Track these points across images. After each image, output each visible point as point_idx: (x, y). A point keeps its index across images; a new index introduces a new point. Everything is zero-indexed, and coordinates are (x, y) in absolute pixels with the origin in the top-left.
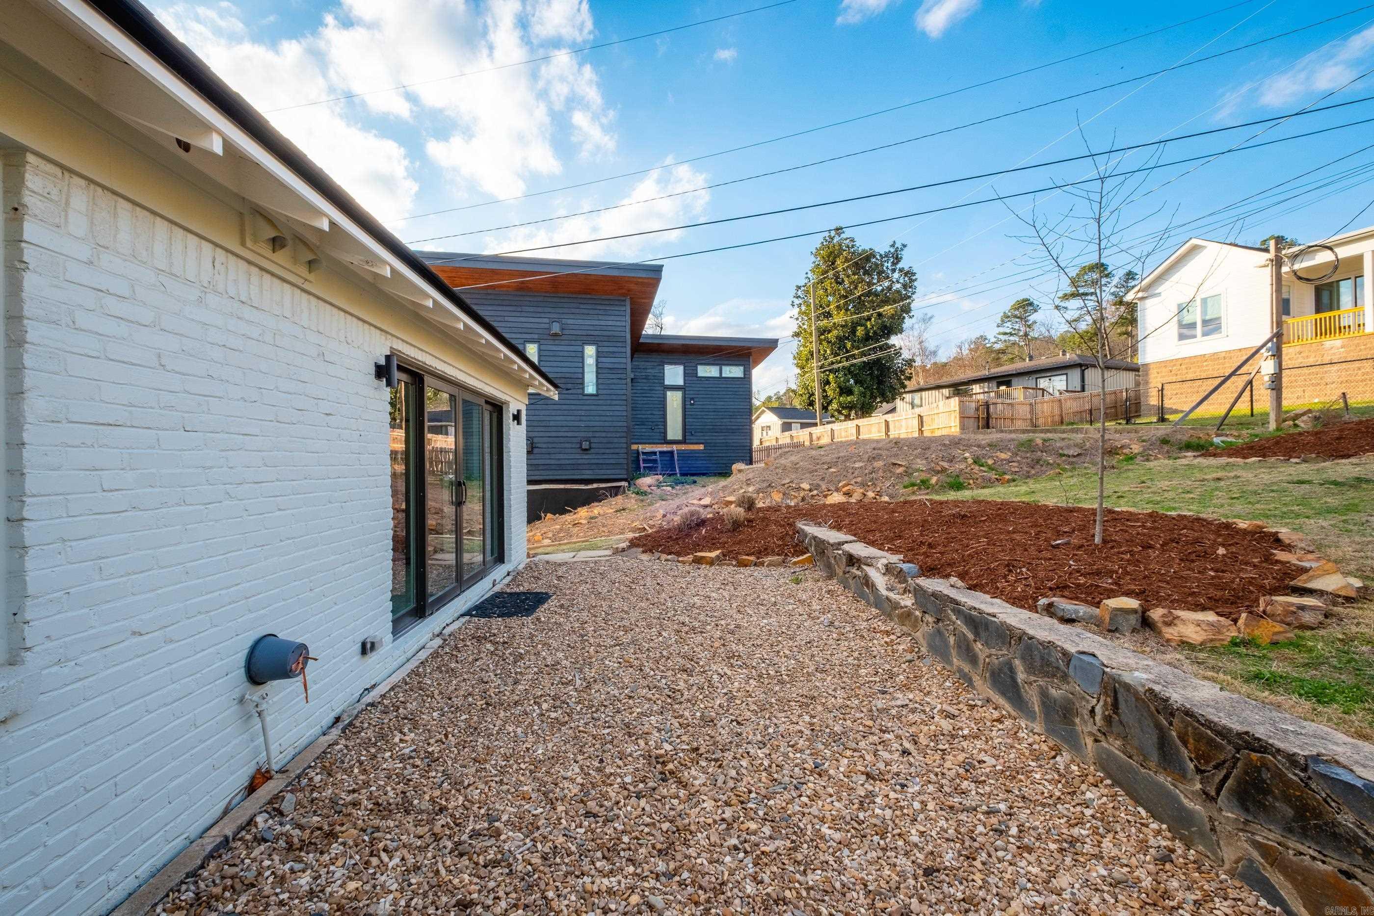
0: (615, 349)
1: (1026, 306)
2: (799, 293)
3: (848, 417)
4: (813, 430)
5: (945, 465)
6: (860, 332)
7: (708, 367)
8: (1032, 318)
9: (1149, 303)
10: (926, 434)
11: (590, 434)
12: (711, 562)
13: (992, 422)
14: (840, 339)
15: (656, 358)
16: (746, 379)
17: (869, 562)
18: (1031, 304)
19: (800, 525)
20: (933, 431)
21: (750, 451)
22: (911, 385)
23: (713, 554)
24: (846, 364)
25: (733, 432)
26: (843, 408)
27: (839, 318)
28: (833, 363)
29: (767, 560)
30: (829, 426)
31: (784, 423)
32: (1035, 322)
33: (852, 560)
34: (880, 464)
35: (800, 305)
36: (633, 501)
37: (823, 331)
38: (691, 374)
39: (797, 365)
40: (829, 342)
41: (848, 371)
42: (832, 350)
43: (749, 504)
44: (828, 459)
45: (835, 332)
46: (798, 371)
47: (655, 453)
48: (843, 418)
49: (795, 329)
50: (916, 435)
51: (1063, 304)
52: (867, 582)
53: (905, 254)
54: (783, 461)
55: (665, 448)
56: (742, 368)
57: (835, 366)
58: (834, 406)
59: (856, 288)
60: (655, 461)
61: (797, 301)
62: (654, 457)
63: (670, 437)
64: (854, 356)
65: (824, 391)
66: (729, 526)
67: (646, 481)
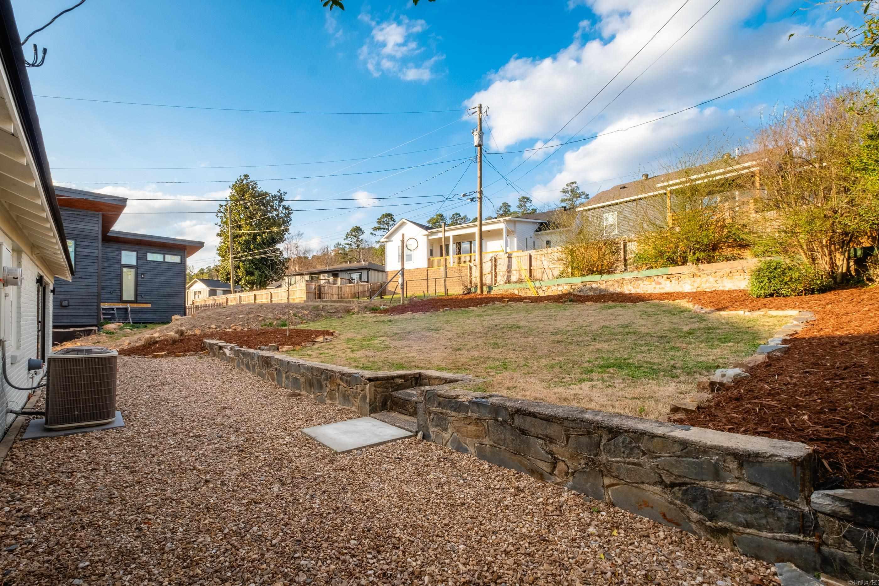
0: (90, 244)
1: (357, 230)
2: (222, 210)
3: (252, 289)
4: (228, 296)
5: (281, 316)
6: (259, 239)
7: (155, 255)
8: (361, 237)
9: (388, 243)
10: (291, 301)
11: (68, 297)
12: (162, 356)
13: (322, 296)
14: (247, 243)
15: (115, 246)
16: (183, 264)
17: (225, 347)
18: (361, 230)
19: (205, 340)
20: (294, 300)
21: (185, 308)
22: (287, 272)
23: (163, 353)
24: (249, 258)
25: (173, 296)
26: (248, 283)
27: (246, 230)
28: (242, 256)
29: (188, 354)
30: (238, 295)
31: (211, 291)
32: (362, 240)
33: (221, 348)
34: (252, 315)
35: (222, 217)
36: (104, 338)
37: (236, 236)
38: (141, 258)
39: (219, 254)
40: (240, 243)
41: (252, 261)
42: (242, 248)
43: (181, 333)
44: (226, 313)
45: (244, 238)
46: (220, 258)
47: (113, 309)
48: (248, 289)
49: (219, 231)
50: (286, 301)
51: (374, 232)
52: (224, 354)
53: (286, 197)
54: (203, 314)
55: (121, 306)
56: (179, 257)
57: (244, 259)
58: (243, 282)
59: (257, 213)
60: (113, 314)
61: (220, 214)
62: (112, 312)
63: (125, 298)
64: (255, 254)
65: (236, 272)
66: (171, 343)
67: (111, 326)
